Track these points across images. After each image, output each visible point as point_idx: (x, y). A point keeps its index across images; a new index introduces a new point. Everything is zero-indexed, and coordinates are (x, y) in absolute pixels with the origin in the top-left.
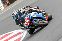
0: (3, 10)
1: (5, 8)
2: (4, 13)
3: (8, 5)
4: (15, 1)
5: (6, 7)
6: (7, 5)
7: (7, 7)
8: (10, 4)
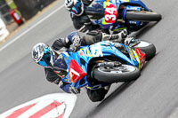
0: (6, 39)
1: (10, 32)
2: (8, 47)
3: (20, 23)
4: (39, 13)
5: (14, 30)
6: (15, 24)
7: (16, 31)
8: (24, 19)
